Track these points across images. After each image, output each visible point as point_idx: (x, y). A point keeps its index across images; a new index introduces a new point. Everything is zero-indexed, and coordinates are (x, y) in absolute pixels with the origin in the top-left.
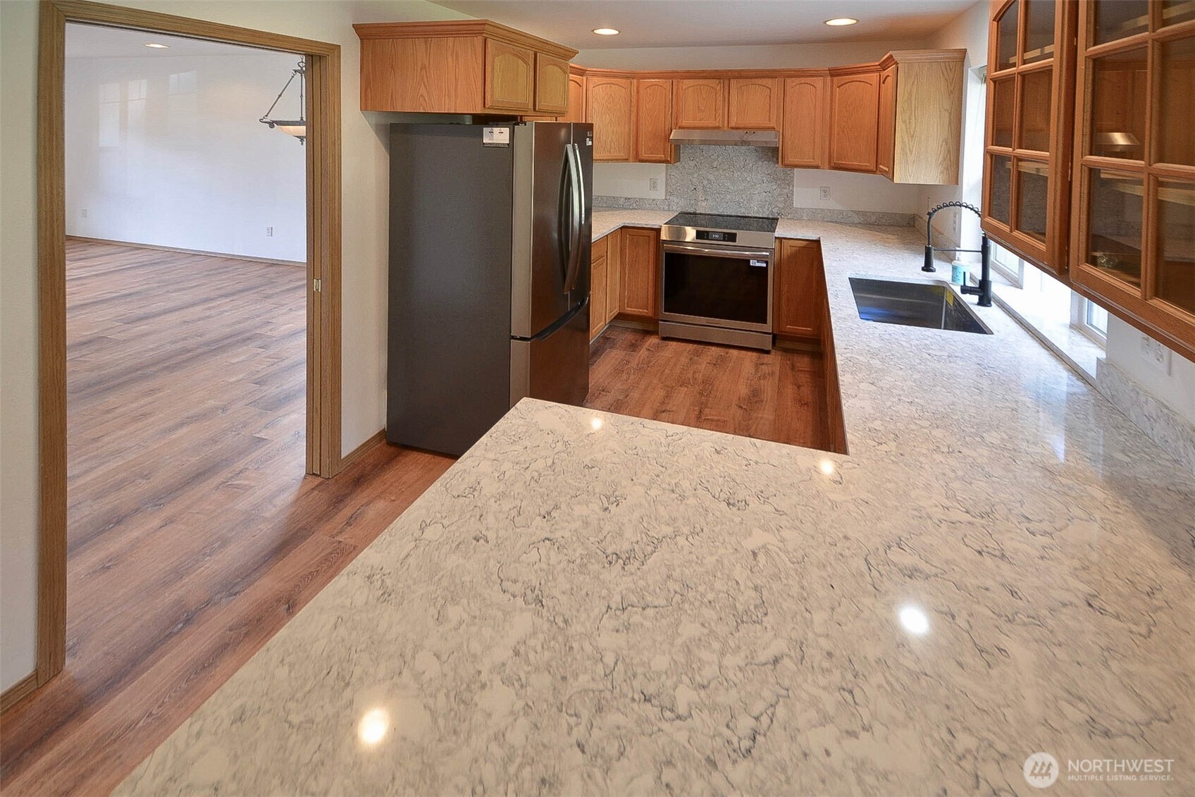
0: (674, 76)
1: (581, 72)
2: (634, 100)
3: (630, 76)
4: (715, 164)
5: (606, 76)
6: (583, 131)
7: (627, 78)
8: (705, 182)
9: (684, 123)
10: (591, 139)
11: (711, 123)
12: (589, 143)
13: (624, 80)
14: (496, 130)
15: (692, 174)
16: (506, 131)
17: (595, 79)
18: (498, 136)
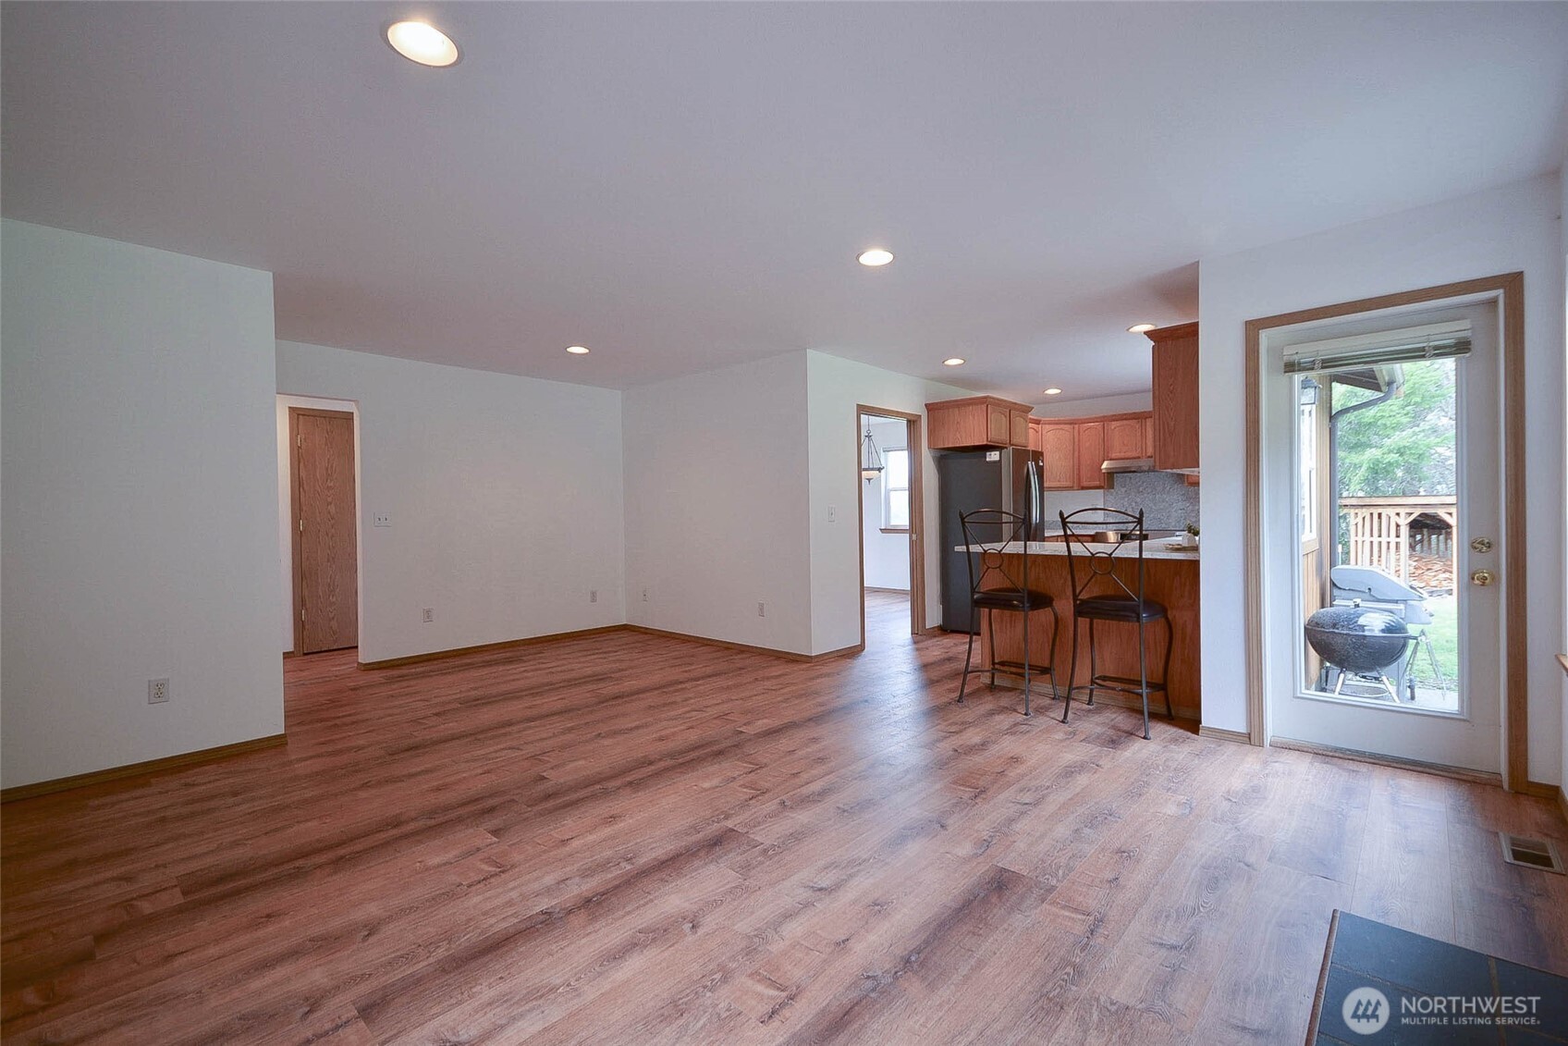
0: (1105, 420)
1: (1037, 422)
2: (1076, 440)
3: (1072, 423)
4: (1141, 489)
5: (1057, 424)
6: (1037, 456)
7: (1071, 424)
8: (1134, 504)
9: (1114, 456)
10: (1043, 462)
11: (1135, 454)
12: (1041, 464)
13: (1069, 426)
14: (993, 453)
15: (1124, 498)
16: (998, 453)
17: (1047, 426)
18: (993, 456)
